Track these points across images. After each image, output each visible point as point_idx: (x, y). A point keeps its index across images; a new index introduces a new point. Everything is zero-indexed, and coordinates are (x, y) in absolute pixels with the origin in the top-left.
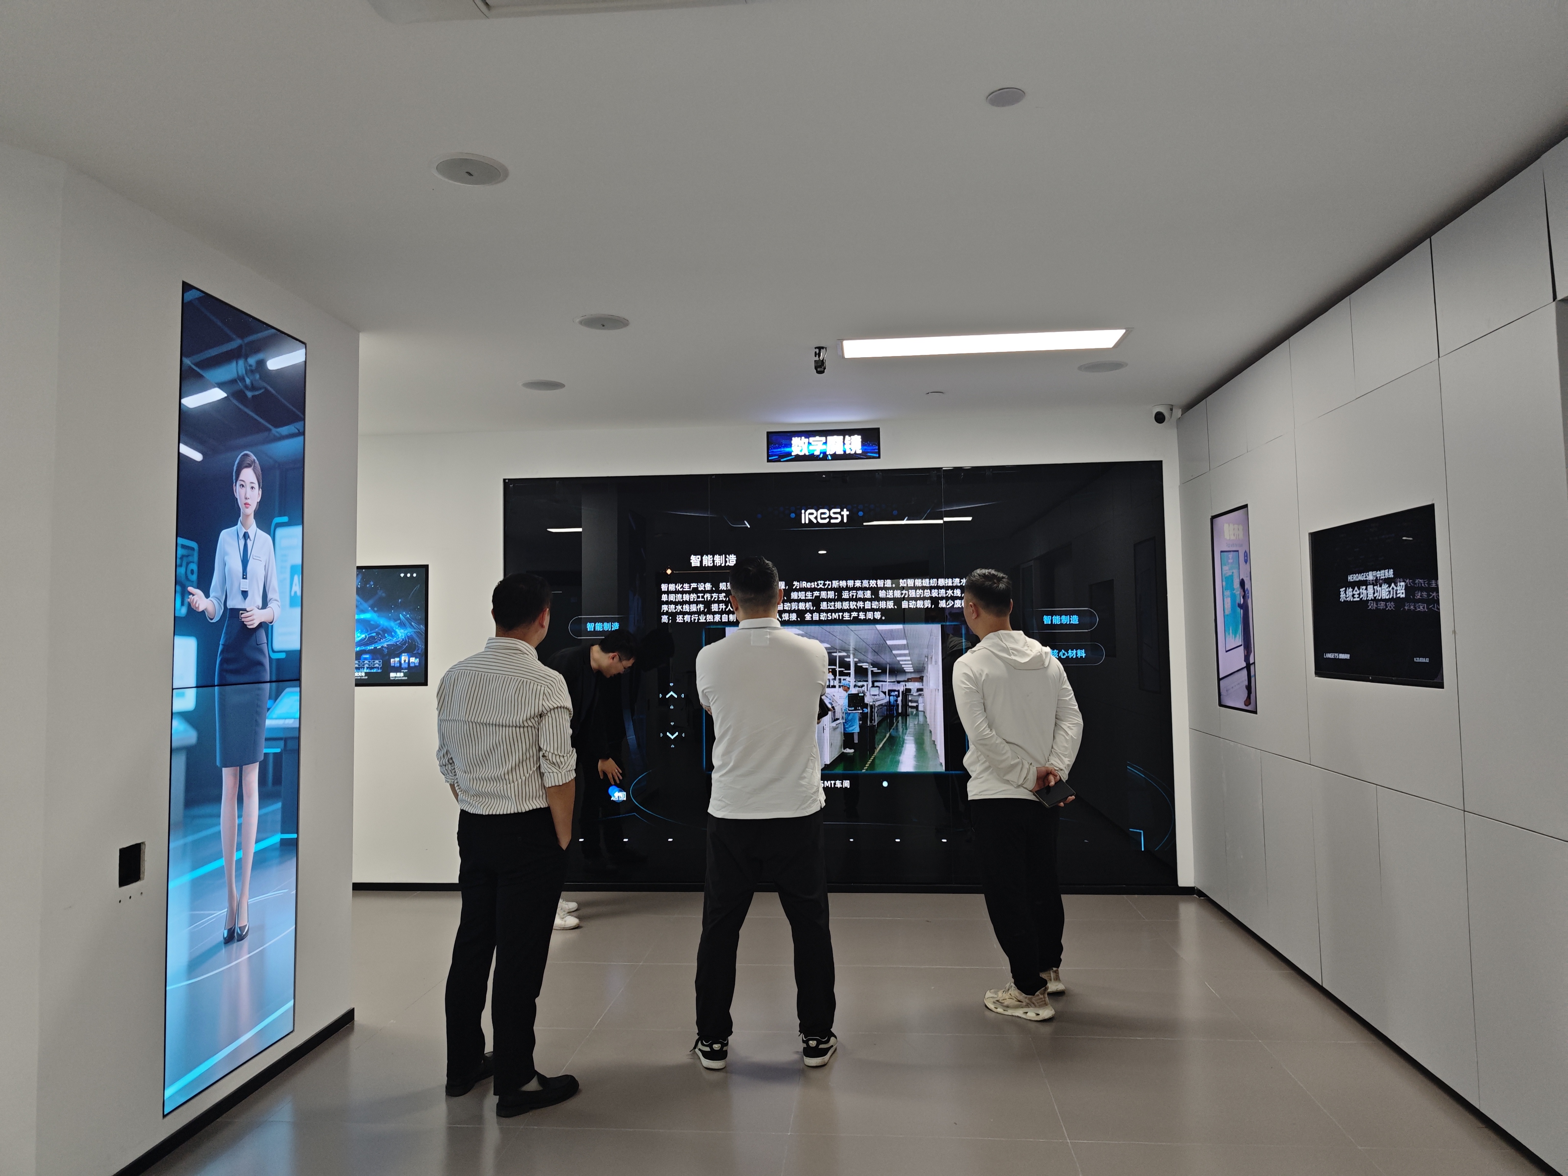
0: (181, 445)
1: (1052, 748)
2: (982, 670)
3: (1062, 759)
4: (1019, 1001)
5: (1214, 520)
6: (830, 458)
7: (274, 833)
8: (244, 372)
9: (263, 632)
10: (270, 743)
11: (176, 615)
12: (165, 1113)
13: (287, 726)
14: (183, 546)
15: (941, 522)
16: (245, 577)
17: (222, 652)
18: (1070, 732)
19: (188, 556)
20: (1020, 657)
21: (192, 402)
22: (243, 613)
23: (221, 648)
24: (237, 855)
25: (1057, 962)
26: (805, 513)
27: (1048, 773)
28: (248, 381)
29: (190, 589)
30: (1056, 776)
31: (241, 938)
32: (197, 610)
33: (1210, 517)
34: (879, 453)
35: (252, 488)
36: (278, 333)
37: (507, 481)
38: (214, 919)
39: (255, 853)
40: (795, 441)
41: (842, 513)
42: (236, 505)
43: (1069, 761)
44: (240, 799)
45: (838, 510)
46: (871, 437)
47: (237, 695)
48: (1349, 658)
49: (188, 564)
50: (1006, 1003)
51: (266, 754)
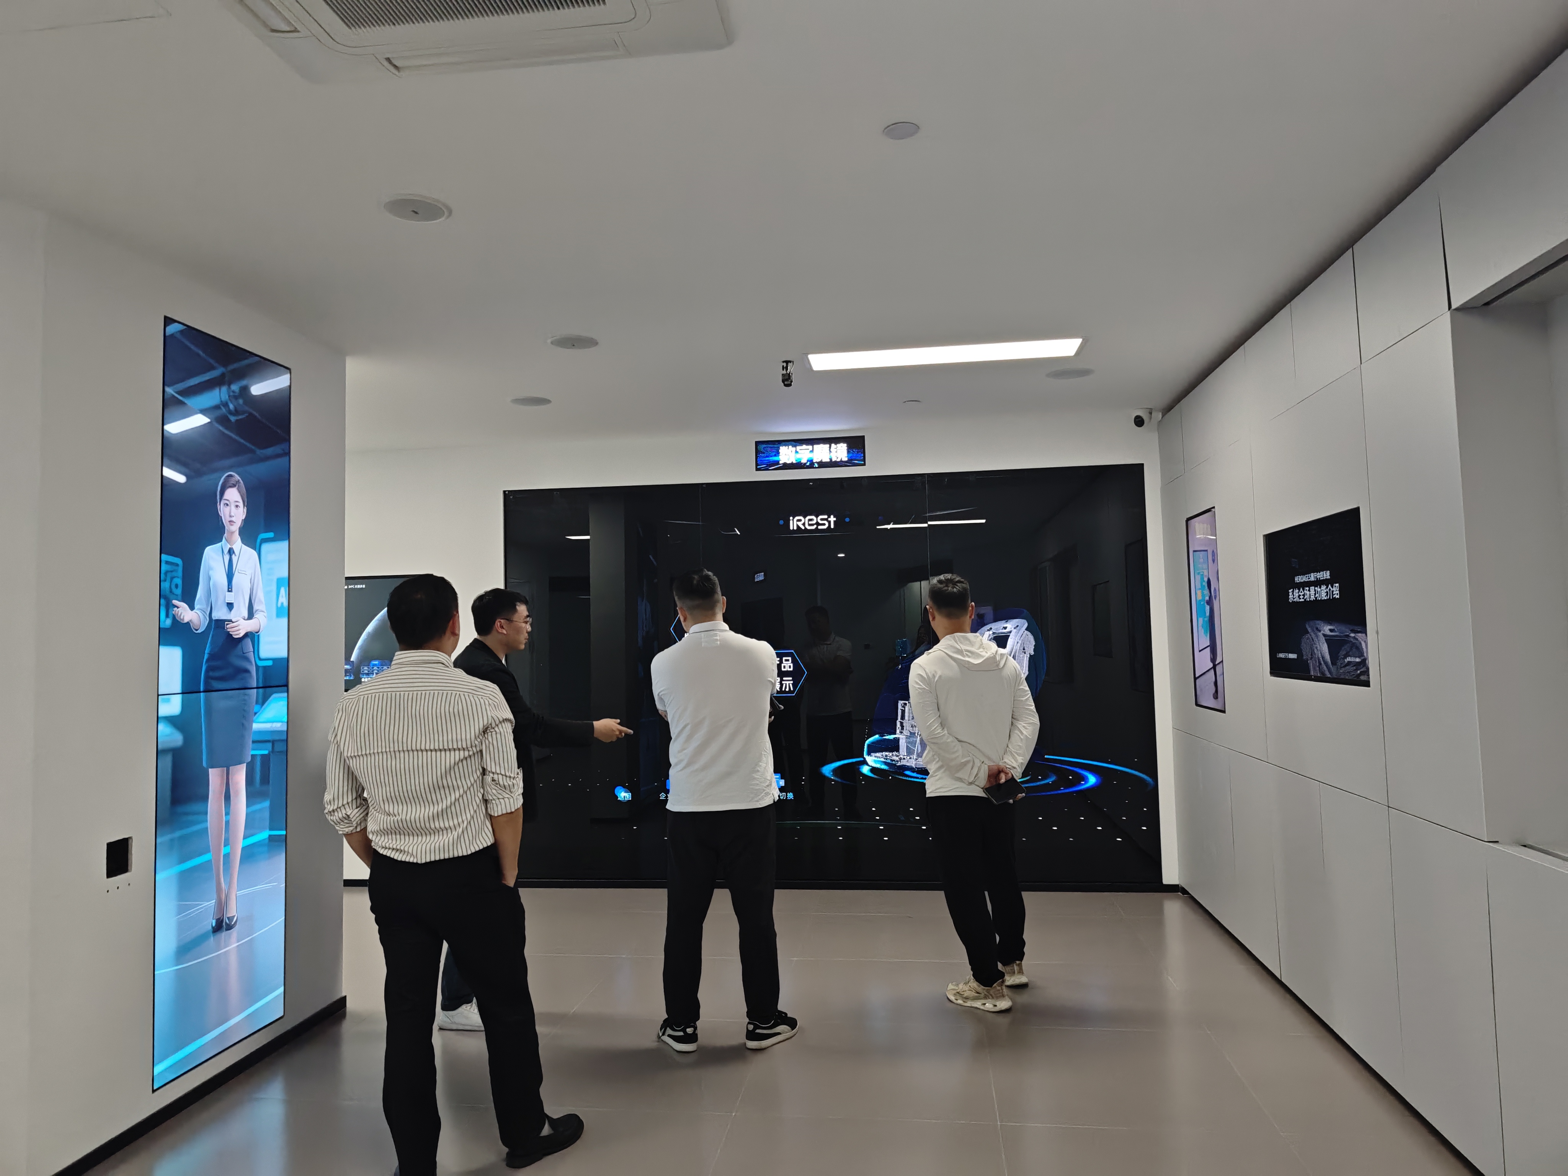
0: (165, 469)
1: (1008, 746)
2: (936, 672)
3: (1016, 758)
4: (978, 993)
5: (1189, 522)
6: (817, 466)
7: (262, 829)
8: (227, 397)
9: (248, 641)
10: (256, 745)
11: (161, 627)
12: (155, 1088)
13: (276, 729)
14: (167, 562)
15: (926, 525)
16: (230, 590)
17: (208, 660)
18: (1024, 732)
19: (172, 571)
20: (974, 658)
21: (175, 428)
22: (228, 624)
23: (206, 657)
24: (225, 850)
25: (1020, 956)
26: (793, 520)
27: (1000, 771)
28: (231, 406)
29: (175, 602)
30: (1008, 774)
31: (229, 927)
32: (182, 622)
33: (1186, 519)
34: (864, 460)
35: (237, 506)
36: (262, 360)
37: (507, 492)
38: (203, 909)
39: (243, 849)
40: (783, 449)
41: (829, 519)
42: (220, 522)
43: (1022, 759)
44: (227, 797)
45: (826, 517)
46: (856, 444)
47: (222, 701)
48: (1296, 658)
49: (172, 578)
50: (966, 994)
51: (253, 756)
